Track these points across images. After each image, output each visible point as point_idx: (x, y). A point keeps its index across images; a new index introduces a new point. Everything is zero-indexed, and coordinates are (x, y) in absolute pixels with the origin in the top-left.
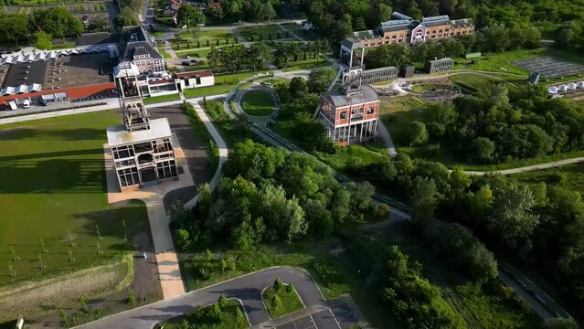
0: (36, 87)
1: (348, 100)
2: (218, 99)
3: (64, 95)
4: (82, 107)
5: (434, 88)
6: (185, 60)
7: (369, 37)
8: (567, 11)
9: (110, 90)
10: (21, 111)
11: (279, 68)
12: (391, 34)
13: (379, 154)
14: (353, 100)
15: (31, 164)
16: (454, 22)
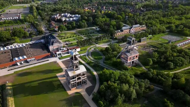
0: (25, 57)
1: (131, 54)
2: (84, 55)
3: (34, 58)
4: (41, 62)
5: (144, 47)
6: (66, 43)
7: (119, 32)
8: (168, 21)
9: (49, 55)
10: (22, 66)
11: (97, 44)
12: (125, 31)
13: (141, 69)
14: (132, 54)
15: (36, 84)
16: (141, 26)
